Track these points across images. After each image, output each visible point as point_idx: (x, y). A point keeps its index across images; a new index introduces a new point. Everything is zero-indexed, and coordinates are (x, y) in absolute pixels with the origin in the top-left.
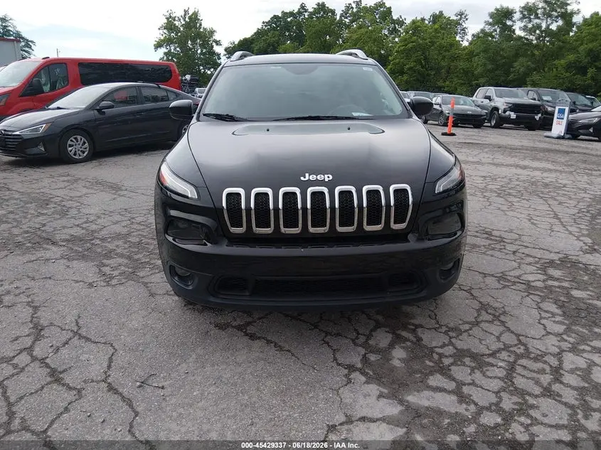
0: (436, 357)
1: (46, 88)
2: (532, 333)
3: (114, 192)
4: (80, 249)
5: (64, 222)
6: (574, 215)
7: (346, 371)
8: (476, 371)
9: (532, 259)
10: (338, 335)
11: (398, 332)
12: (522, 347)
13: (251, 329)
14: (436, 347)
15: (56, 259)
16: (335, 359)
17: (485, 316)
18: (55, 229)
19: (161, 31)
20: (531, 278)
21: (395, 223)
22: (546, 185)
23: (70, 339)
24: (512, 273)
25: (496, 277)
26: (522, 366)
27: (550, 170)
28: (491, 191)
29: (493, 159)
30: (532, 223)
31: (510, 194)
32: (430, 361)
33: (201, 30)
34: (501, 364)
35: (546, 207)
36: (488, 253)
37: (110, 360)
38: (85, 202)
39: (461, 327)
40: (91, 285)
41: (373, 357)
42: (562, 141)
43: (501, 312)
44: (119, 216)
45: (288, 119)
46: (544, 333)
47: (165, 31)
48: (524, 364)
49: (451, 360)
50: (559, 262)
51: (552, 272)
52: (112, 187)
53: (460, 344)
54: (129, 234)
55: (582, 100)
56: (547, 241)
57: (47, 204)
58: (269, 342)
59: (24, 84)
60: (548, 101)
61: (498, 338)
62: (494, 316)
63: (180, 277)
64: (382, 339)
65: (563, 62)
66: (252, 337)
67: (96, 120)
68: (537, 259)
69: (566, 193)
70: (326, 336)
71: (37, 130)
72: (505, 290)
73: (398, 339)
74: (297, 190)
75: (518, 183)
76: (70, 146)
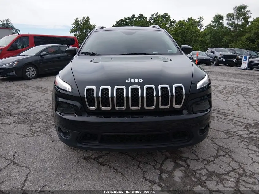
0: (197, 175)
1: (20, 47)
2: (245, 161)
3: (44, 92)
4: (23, 118)
5: (19, 105)
6: (257, 102)
7: (150, 184)
8: (219, 183)
9: (240, 123)
10: (146, 163)
11: (178, 161)
12: (242, 170)
13: (101, 160)
14: (197, 170)
15: (11, 123)
16: (145, 177)
17: (221, 153)
18: (14, 109)
19: (73, 26)
20: (242, 133)
21: (176, 104)
22: (242, 89)
23: (8, 165)
24: (232, 130)
25: (224, 132)
26: (243, 180)
27: (243, 83)
28: (218, 91)
29: (217, 78)
30: (239, 106)
31: (226, 93)
32: (195, 178)
33: (90, 25)
34: (232, 179)
35: (244, 99)
36: (219, 120)
37: (27, 176)
38: (30, 97)
39: (209, 159)
40: (25, 136)
41: (164, 176)
42: (246, 71)
43: (228, 150)
44: (44, 103)
45: (122, 55)
46: (252, 162)
47: (74, 26)
48: (244, 179)
49: (205, 177)
50: (254, 125)
51: (251, 129)
52: (44, 90)
53: (210, 169)
54: (47, 111)
55: (253, 53)
56: (247, 115)
57: (13, 97)
58: (110, 167)
59: (9, 45)
60: (238, 54)
61: (229, 164)
62: (226, 152)
63: (63, 133)
64: (169, 165)
65: (244, 37)
66: (102, 164)
67: (39, 60)
68: (243, 123)
69: (252, 92)
70: (140, 164)
71: (12, 65)
72: (230, 139)
73: (177, 166)
74: (124, 87)
75: (229, 88)
76: (27, 72)
